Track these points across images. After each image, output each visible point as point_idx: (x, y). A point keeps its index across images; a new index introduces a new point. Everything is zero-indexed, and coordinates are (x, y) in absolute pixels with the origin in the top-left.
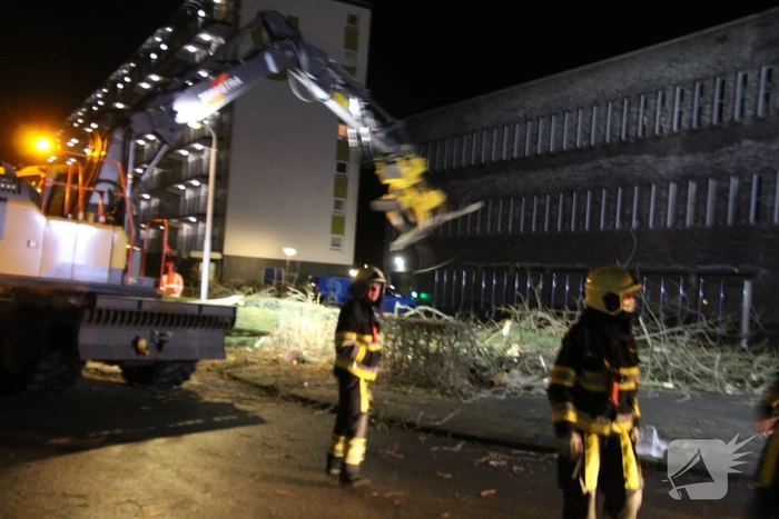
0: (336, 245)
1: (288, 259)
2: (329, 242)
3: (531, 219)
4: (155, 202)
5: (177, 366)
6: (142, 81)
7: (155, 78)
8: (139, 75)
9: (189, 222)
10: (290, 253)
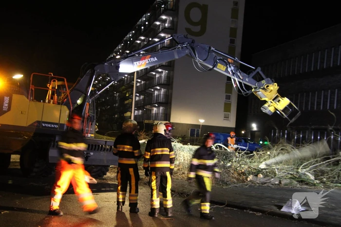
0: (226, 117)
1: (201, 124)
2: (223, 116)
3: (320, 102)
4: (142, 97)
5: (99, 168)
6: (137, 40)
7: (142, 38)
8: (136, 37)
9: (155, 107)
10: (202, 121)
